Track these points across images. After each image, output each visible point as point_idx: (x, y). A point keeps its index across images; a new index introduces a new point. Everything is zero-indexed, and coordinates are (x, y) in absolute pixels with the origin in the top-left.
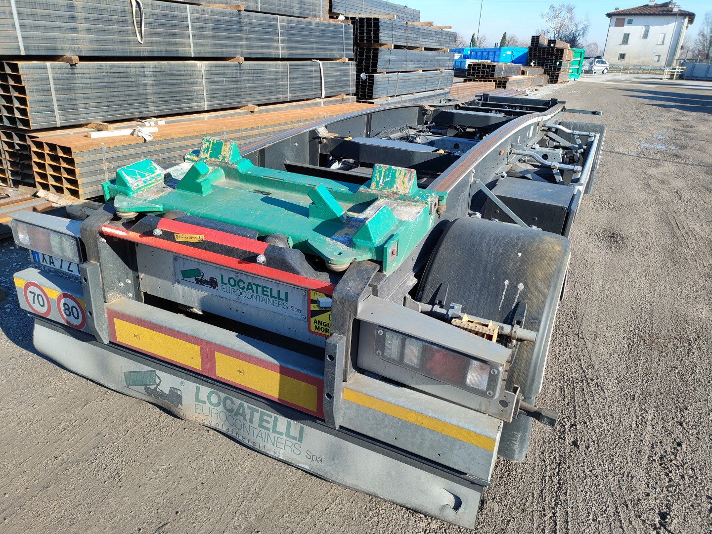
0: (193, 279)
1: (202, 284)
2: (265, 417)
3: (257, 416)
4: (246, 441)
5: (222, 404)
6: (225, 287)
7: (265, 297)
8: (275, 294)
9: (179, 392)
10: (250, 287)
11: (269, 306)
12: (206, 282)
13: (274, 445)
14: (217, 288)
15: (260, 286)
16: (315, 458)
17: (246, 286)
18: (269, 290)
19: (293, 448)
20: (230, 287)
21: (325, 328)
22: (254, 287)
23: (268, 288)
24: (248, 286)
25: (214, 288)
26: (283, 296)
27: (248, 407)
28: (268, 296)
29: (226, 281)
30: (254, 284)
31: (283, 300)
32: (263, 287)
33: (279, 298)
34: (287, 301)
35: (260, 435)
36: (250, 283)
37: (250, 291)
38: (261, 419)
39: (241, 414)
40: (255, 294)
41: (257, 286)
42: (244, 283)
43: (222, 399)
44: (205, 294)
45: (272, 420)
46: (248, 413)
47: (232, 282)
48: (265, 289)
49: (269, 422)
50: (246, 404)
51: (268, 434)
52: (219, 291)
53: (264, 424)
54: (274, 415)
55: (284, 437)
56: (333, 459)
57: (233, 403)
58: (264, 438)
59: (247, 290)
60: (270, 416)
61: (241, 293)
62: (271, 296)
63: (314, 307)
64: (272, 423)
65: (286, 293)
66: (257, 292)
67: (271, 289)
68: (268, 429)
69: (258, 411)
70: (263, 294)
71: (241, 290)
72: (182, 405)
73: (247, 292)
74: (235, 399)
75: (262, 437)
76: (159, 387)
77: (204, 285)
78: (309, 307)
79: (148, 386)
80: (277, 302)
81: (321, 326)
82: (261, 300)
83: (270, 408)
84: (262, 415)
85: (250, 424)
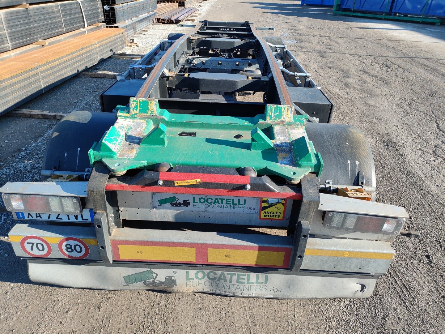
0: (169, 204)
1: (176, 206)
2: (241, 277)
3: (235, 278)
4: (227, 294)
5: (206, 276)
6: (196, 205)
7: (228, 205)
8: (236, 202)
9: (173, 278)
10: (216, 201)
11: (231, 210)
12: (180, 204)
13: (248, 291)
14: (189, 206)
15: (224, 199)
16: (276, 290)
17: (213, 201)
18: (231, 201)
19: (261, 288)
20: (201, 204)
21: (271, 215)
22: (220, 201)
23: (231, 199)
24: (215, 201)
25: (187, 206)
26: (242, 202)
27: (228, 274)
28: (231, 204)
29: (197, 200)
30: (220, 199)
31: (242, 204)
32: (227, 199)
33: (239, 204)
34: (245, 204)
35: (238, 287)
36: (216, 199)
37: (217, 204)
38: (238, 278)
39: (222, 279)
40: (220, 205)
41: (222, 200)
42: (212, 199)
43: (206, 273)
44: (178, 211)
45: (246, 277)
46: (228, 277)
47: (202, 200)
48: (228, 200)
49: (244, 279)
50: (225, 273)
51: (244, 286)
52: (191, 208)
53: (240, 280)
54: (247, 274)
55: (255, 284)
56: (289, 287)
57: (215, 274)
58: (241, 289)
59: (214, 203)
60: (245, 275)
61: (209, 206)
62: (233, 204)
63: (264, 205)
64: (246, 279)
65: (245, 200)
66: (222, 203)
67: (233, 200)
68: (244, 283)
69: (235, 274)
70: (226, 203)
71: (209, 204)
72: (176, 285)
73: (214, 204)
74: (216, 272)
75: (240, 288)
76: (156, 279)
77: (178, 206)
78: (261, 205)
79: (146, 281)
80: (237, 207)
81: (268, 214)
82: (224, 208)
83: (244, 271)
84: (238, 276)
85: (230, 283)
